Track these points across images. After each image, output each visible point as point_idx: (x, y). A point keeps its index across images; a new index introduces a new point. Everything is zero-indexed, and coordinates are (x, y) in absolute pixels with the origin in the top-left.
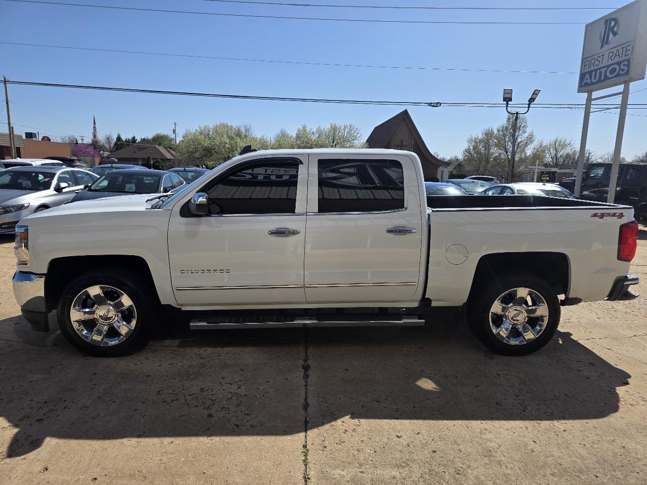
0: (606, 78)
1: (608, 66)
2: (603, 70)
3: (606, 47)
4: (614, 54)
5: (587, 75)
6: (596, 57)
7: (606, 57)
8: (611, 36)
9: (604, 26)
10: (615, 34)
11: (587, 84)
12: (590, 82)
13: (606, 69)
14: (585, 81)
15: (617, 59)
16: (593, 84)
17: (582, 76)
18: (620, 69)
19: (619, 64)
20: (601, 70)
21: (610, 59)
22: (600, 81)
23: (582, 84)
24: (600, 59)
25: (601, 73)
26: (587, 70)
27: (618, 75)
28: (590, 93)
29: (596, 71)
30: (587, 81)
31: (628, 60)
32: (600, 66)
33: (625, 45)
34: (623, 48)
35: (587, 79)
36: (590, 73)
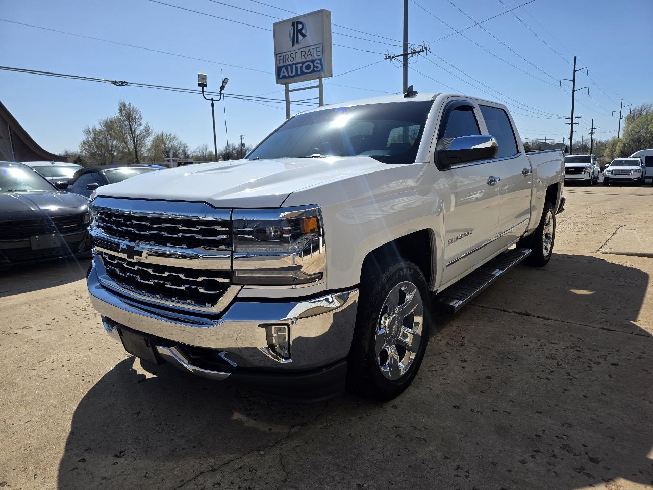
0: (303, 73)
1: (303, 63)
2: (299, 66)
3: (296, 46)
4: (307, 53)
5: (284, 69)
6: (289, 53)
7: (299, 54)
8: (300, 37)
9: (291, 28)
10: (304, 36)
11: (284, 77)
12: (287, 75)
13: (301, 65)
14: (282, 74)
15: (310, 58)
16: (290, 77)
17: (279, 70)
18: (314, 67)
19: (313, 61)
20: (297, 66)
21: (303, 56)
22: (297, 75)
23: (279, 76)
24: (294, 56)
25: (296, 68)
26: (282, 64)
27: (313, 71)
28: (287, 84)
29: (291, 65)
30: (284, 74)
31: (321, 60)
32: (295, 62)
33: (317, 46)
34: (314, 49)
35: (284, 72)
36: (286, 67)
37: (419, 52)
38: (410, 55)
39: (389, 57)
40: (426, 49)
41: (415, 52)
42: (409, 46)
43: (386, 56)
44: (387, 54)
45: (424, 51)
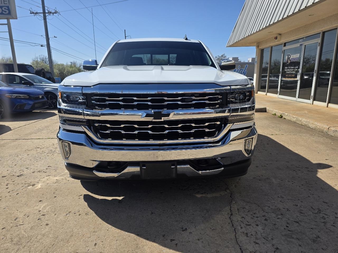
27: (2, 13)
37: (53, 13)
38: (48, 14)
39: (33, 13)
40: (58, 12)
41: (51, 13)
42: (46, 8)
43: (31, 12)
44: (32, 11)
45: (57, 13)
